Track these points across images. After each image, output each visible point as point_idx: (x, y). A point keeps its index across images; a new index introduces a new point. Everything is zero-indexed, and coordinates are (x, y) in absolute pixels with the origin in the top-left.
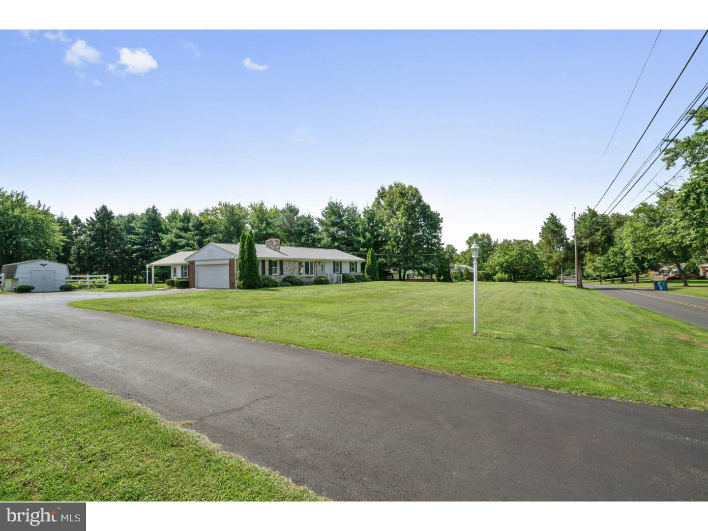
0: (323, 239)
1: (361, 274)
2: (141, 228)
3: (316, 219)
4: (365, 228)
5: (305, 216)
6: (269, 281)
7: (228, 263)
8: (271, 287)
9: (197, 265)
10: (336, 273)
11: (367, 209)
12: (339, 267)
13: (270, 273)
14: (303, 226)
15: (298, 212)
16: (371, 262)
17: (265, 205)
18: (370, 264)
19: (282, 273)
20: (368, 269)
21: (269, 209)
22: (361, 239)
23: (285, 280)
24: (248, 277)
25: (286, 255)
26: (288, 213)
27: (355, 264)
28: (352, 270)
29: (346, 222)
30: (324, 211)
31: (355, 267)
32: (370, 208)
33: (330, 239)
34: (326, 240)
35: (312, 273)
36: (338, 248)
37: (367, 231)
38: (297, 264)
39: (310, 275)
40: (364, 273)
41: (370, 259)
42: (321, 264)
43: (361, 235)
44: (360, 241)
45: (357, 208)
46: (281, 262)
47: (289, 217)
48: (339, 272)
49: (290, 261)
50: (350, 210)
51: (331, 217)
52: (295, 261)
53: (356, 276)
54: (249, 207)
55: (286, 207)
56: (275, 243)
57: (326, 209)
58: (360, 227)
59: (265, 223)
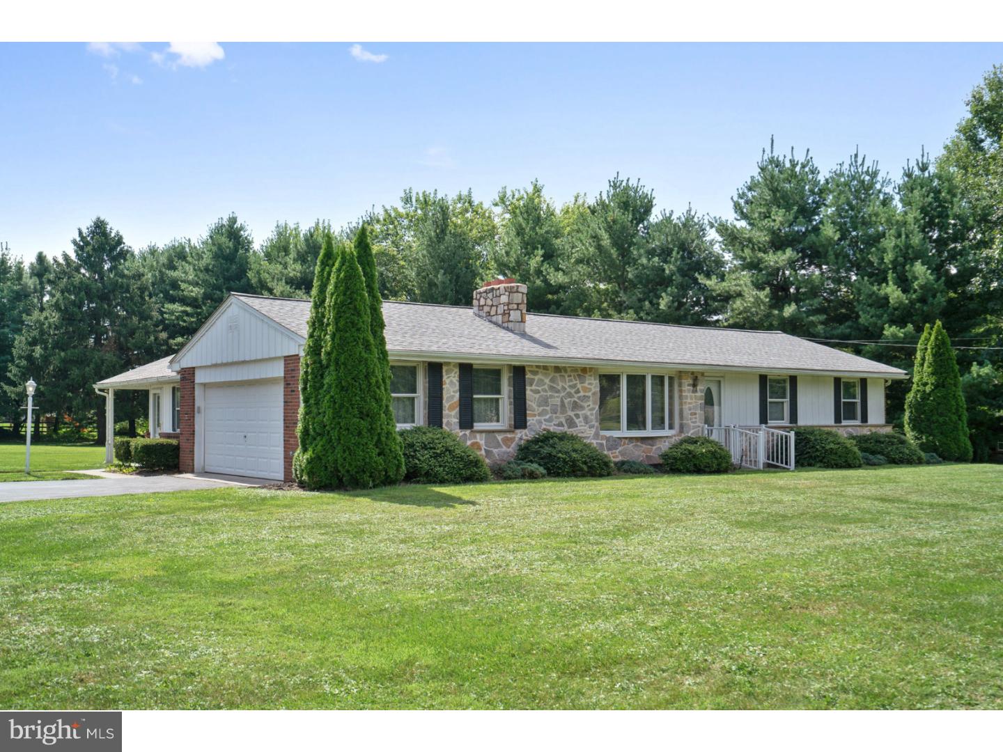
0: (740, 295)
1: (888, 430)
2: (197, 284)
3: (712, 226)
4: (908, 246)
5: (674, 217)
6: (436, 456)
7: (282, 374)
8: (442, 482)
9: (205, 386)
10: (771, 423)
11: (917, 172)
12: (787, 401)
13: (467, 421)
14: (665, 253)
15: (648, 208)
16: (932, 380)
17: (545, 194)
18: (928, 389)
19: (520, 420)
20: (919, 407)
21: (558, 208)
22: (892, 291)
23: (526, 452)
24: (334, 434)
25: (548, 346)
26: (615, 213)
27: (858, 391)
28: (843, 411)
29: (829, 231)
30: (741, 196)
31: (858, 400)
32: (932, 169)
33: (764, 295)
34: (753, 297)
35: (659, 423)
36: (794, 327)
37: (916, 259)
38: (593, 385)
39: (649, 432)
40: (900, 426)
41: (927, 369)
42: (701, 387)
43: (890, 276)
44: (886, 298)
45: (874, 175)
46: (519, 372)
47: (616, 227)
48: (785, 422)
49: (559, 369)
50: (847, 184)
51: (767, 216)
52: (584, 370)
53: (862, 440)
54: (496, 205)
55: (612, 192)
56: (504, 299)
57: (750, 189)
58: (889, 243)
59: (541, 252)
